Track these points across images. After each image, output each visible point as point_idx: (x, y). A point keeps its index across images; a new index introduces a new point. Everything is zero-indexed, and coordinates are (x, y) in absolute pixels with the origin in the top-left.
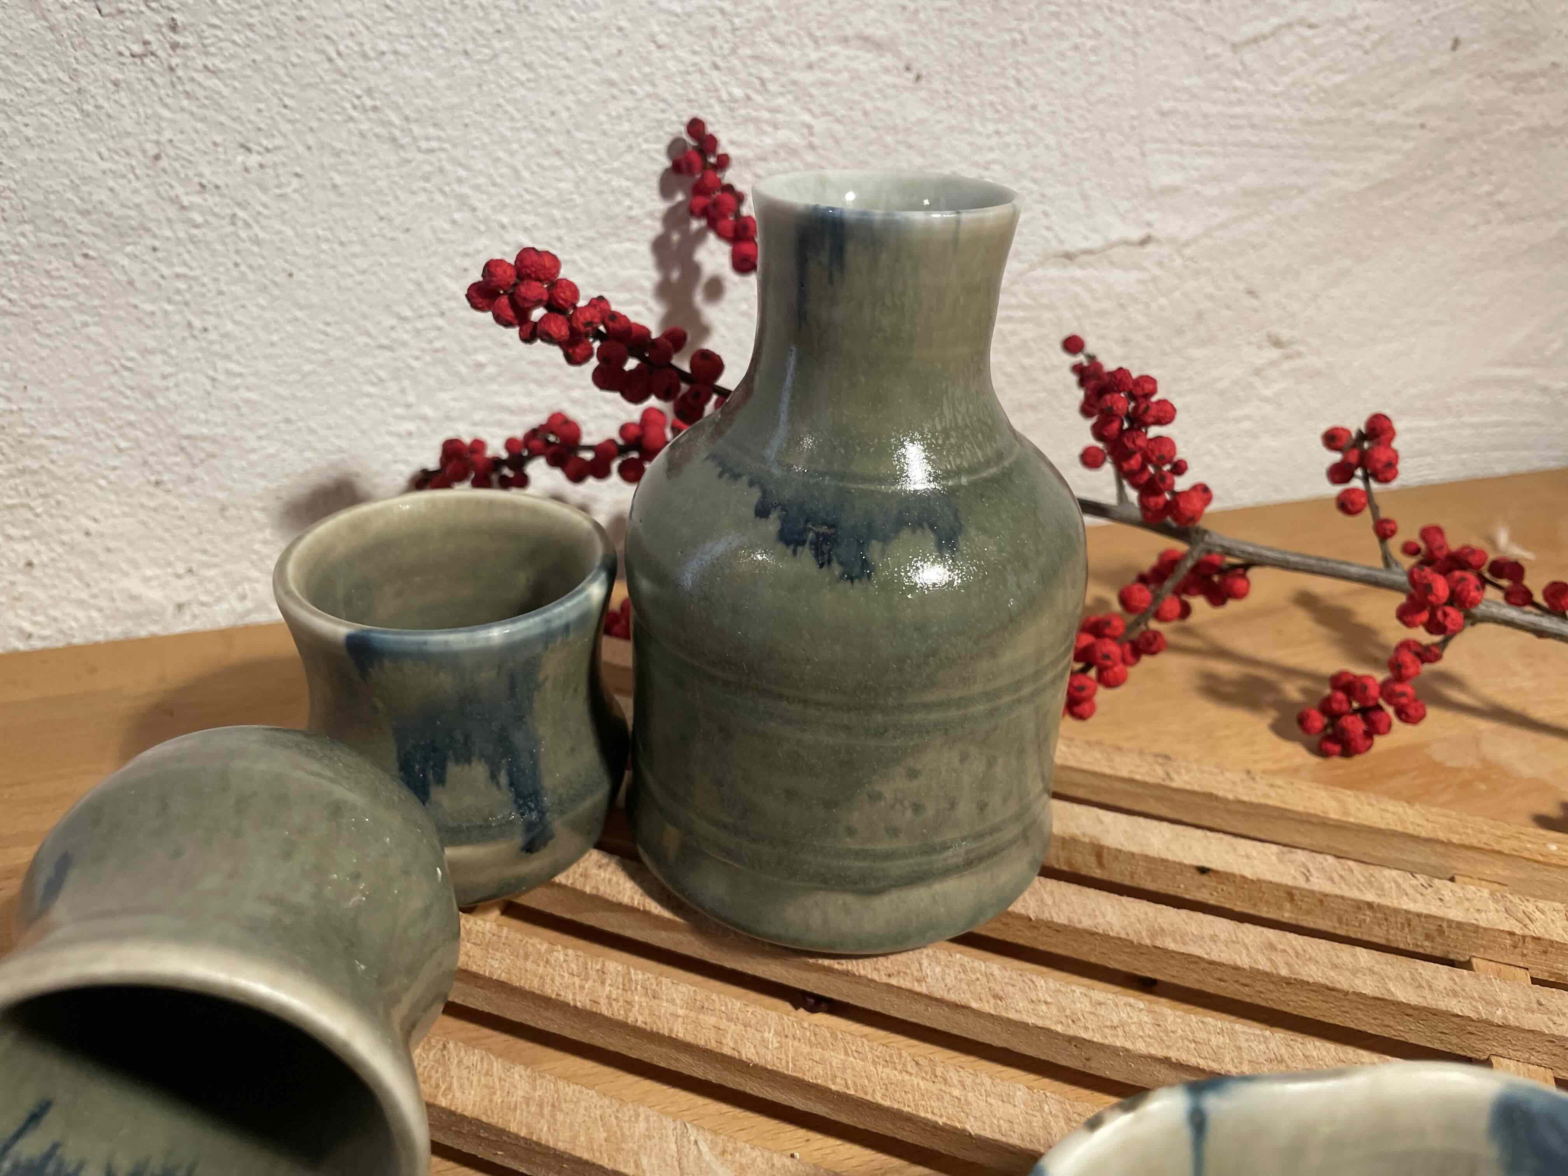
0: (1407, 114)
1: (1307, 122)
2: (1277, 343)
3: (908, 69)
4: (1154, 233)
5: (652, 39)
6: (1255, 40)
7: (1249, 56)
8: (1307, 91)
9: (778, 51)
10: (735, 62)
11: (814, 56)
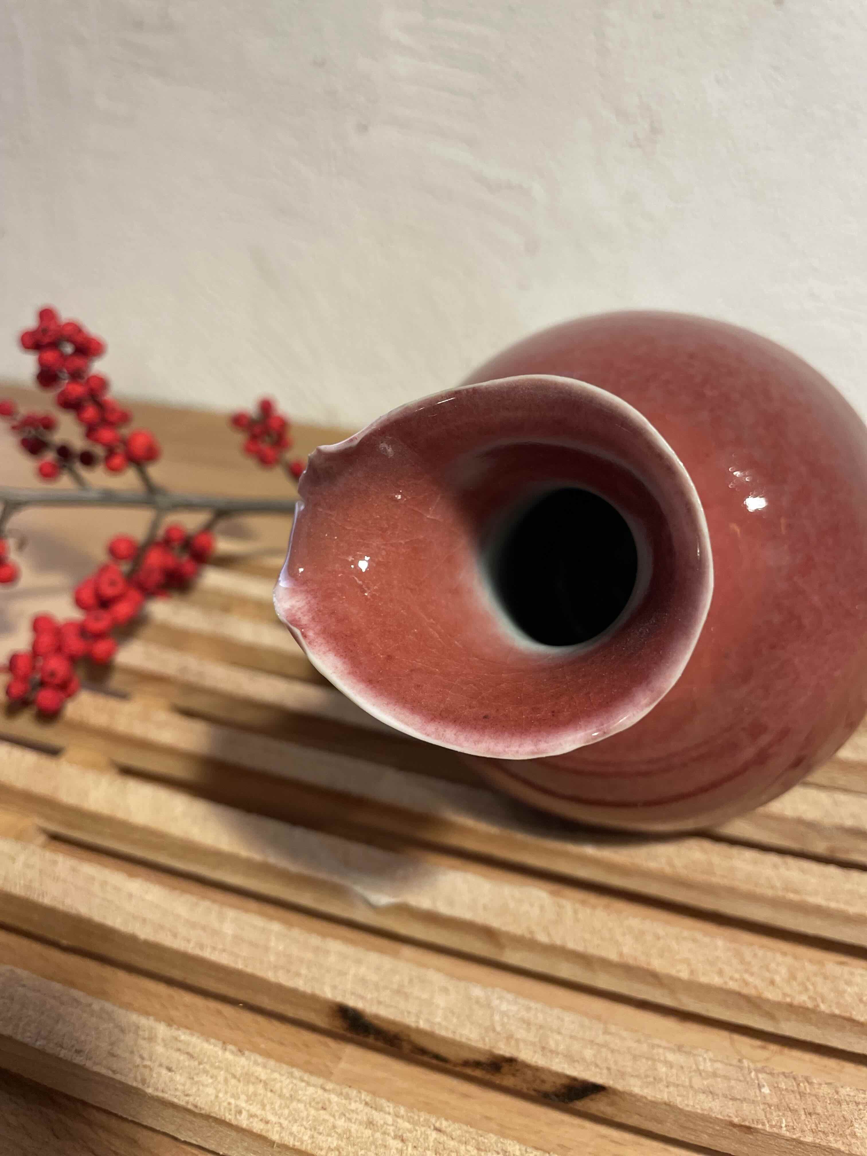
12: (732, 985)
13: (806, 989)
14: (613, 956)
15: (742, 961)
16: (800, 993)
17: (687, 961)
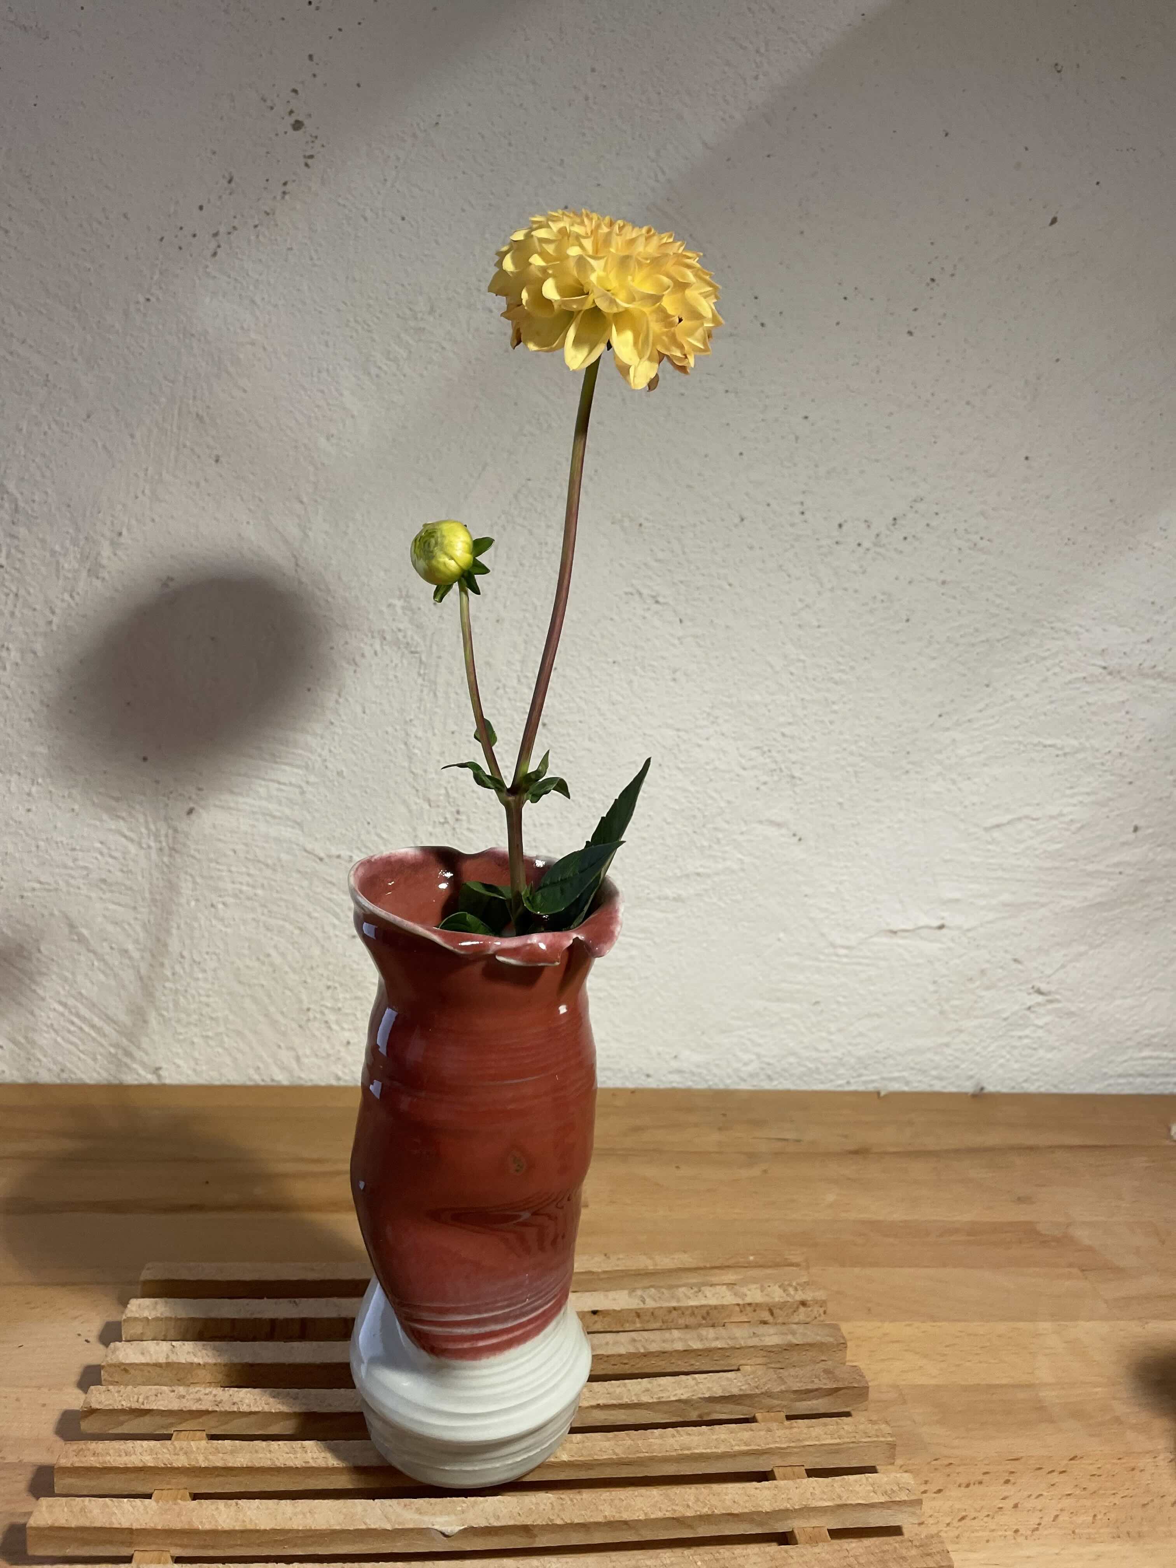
0: (1108, 866)
1: (1040, 869)
2: (1039, 992)
3: (794, 835)
4: (947, 923)
5: (665, 820)
6: (998, 826)
7: (996, 834)
8: (1037, 852)
9: (726, 826)
10: (705, 831)
11: (744, 829)
12: (668, 1515)
13: (706, 1505)
14: (600, 1519)
15: (670, 1500)
16: (704, 1507)
17: (641, 1509)
